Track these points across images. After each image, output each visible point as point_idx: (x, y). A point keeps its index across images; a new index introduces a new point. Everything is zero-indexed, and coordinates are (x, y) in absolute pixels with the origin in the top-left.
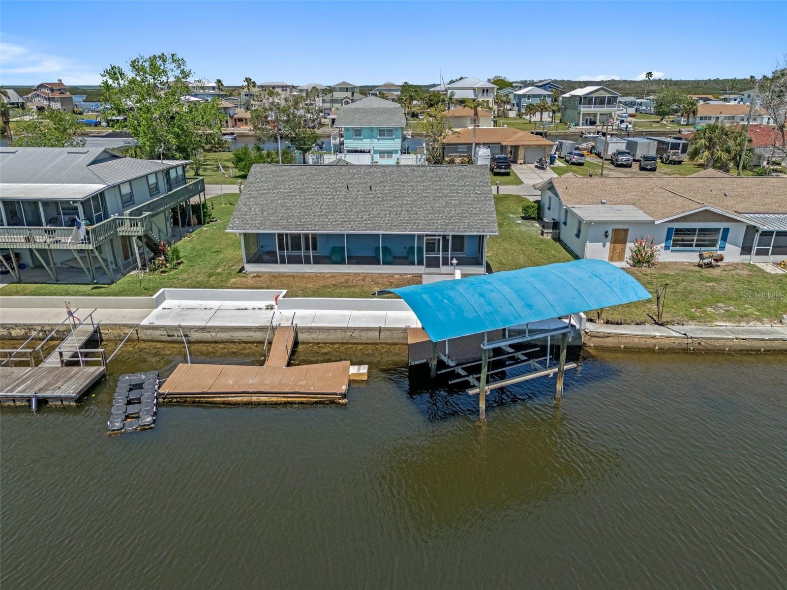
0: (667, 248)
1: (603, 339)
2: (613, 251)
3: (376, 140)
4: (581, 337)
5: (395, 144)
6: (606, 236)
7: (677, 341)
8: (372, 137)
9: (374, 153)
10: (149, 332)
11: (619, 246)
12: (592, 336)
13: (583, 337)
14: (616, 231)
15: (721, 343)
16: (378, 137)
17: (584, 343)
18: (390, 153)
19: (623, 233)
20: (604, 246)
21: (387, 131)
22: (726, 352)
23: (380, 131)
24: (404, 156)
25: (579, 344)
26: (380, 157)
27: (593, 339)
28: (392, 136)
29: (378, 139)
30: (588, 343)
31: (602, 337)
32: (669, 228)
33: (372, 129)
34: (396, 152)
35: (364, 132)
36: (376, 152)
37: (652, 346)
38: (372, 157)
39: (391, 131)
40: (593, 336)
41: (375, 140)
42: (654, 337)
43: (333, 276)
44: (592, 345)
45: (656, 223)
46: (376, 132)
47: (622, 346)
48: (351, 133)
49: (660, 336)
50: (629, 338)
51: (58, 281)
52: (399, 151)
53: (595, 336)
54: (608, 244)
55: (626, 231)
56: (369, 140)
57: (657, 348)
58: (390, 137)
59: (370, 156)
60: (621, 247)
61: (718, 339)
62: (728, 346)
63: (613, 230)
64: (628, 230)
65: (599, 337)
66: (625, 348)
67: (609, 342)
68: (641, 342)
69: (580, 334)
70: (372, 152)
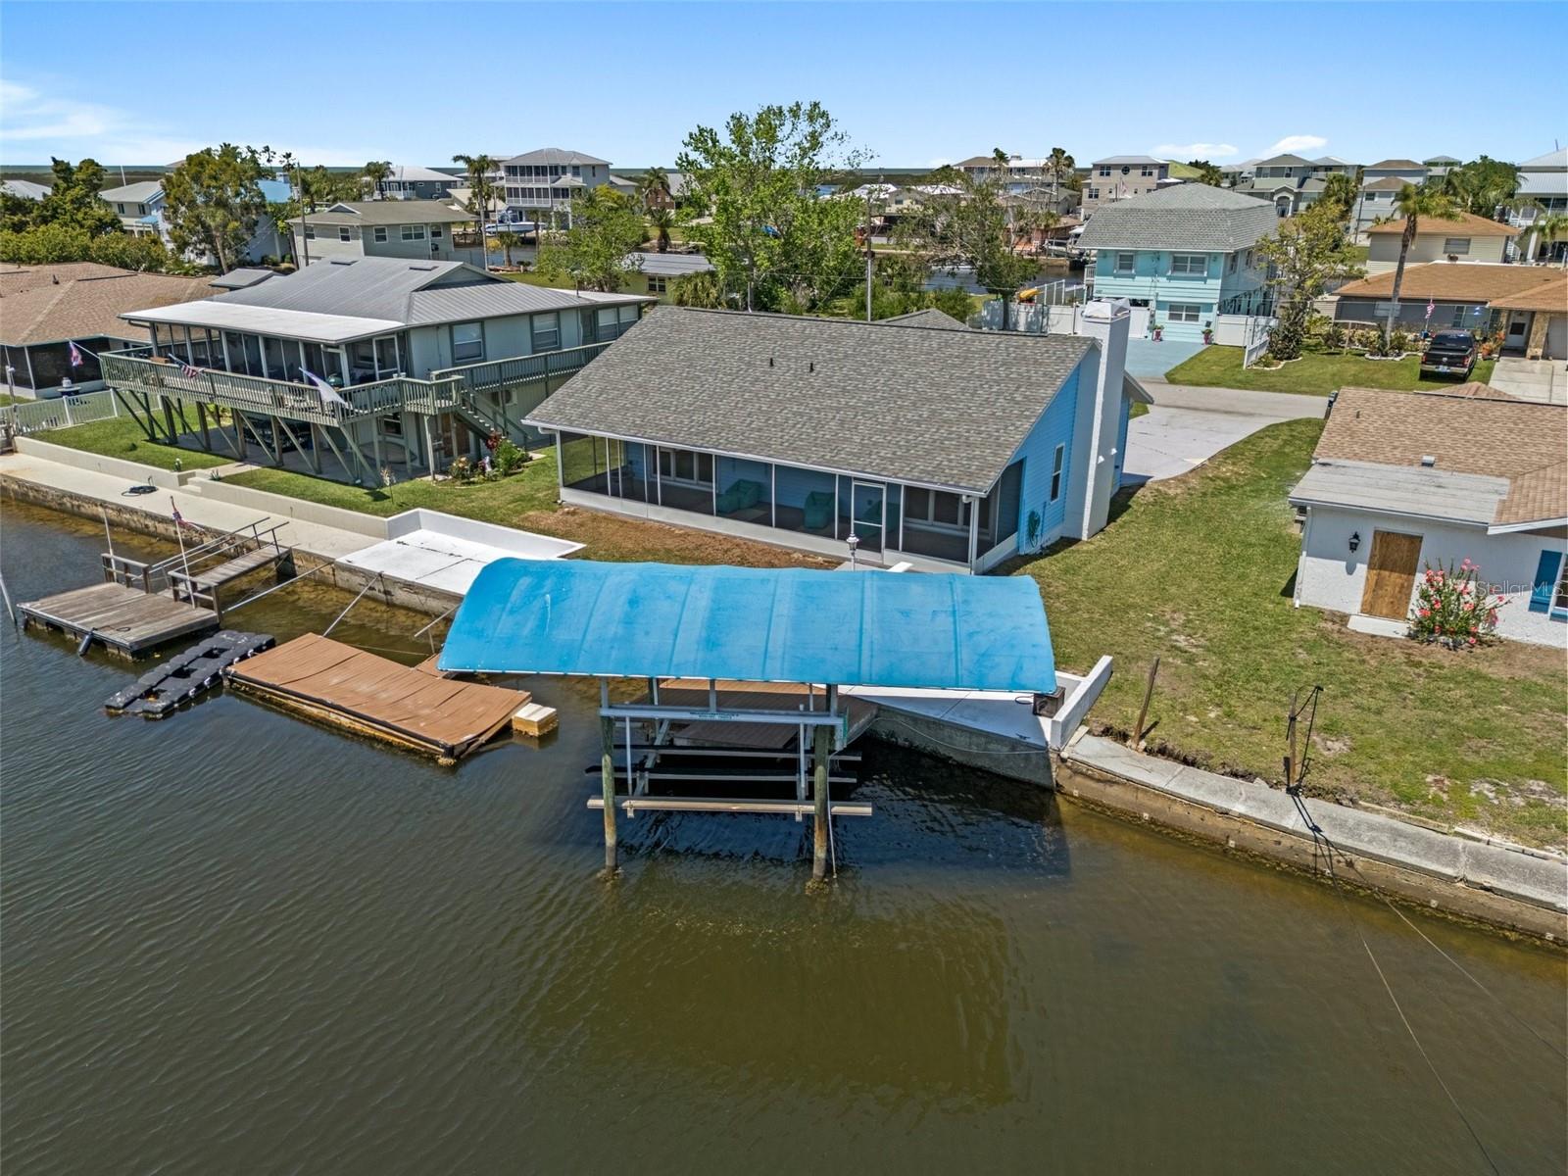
0: (1538, 605)
1: (1100, 786)
2: (1375, 589)
3: (1165, 279)
4: (1049, 767)
5: (1210, 290)
6: (1353, 547)
7: (1286, 842)
8: (1155, 273)
9: (1158, 308)
10: (346, 575)
11: (1394, 578)
12: (1077, 772)
13: (1054, 767)
14: (1383, 538)
15: (1416, 880)
16: (1169, 274)
17: (1057, 784)
18: (1192, 311)
19: (1405, 545)
20: (1350, 570)
21: (1193, 260)
22: (1427, 912)
23: (1176, 260)
24: (1225, 318)
25: (1044, 782)
26: (1172, 317)
27: (1079, 779)
28: (1202, 272)
29: (1170, 278)
30: (1067, 786)
31: (1099, 781)
32: (1544, 553)
33: (1157, 256)
34: (1208, 307)
35: (1139, 262)
36: (1160, 305)
37: (1218, 834)
38: (1152, 316)
39: (1202, 261)
40: (1079, 770)
41: (1160, 279)
42: (1225, 813)
43: (686, 534)
44: (1076, 793)
45: (1491, 531)
46: (1166, 262)
47: (1146, 816)
48: (1112, 261)
49: (1240, 815)
50: (1160, 800)
51: (320, 472)
52: (1215, 307)
53: (1082, 774)
54: (1362, 569)
55: (1415, 541)
56: (1149, 279)
57: (1232, 843)
58: (1198, 275)
59: (1148, 313)
60: (1399, 581)
61: (1405, 865)
62: (1436, 896)
63: (1376, 533)
64: (1420, 539)
65: (1091, 777)
66: (1152, 821)
67: (1113, 795)
68: (1191, 816)
69: (1048, 759)
70: (1153, 305)
